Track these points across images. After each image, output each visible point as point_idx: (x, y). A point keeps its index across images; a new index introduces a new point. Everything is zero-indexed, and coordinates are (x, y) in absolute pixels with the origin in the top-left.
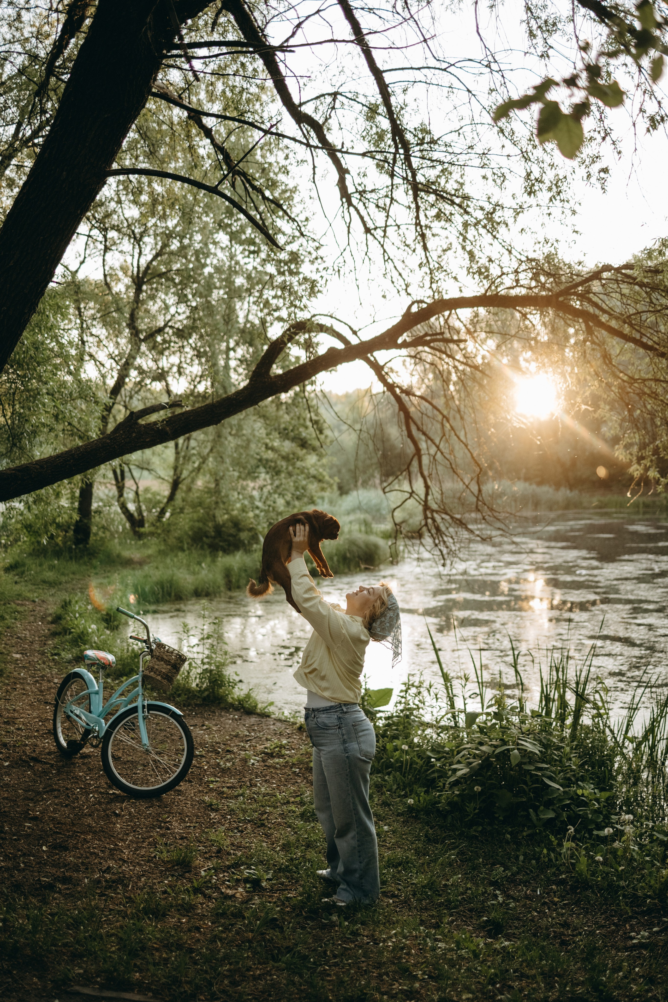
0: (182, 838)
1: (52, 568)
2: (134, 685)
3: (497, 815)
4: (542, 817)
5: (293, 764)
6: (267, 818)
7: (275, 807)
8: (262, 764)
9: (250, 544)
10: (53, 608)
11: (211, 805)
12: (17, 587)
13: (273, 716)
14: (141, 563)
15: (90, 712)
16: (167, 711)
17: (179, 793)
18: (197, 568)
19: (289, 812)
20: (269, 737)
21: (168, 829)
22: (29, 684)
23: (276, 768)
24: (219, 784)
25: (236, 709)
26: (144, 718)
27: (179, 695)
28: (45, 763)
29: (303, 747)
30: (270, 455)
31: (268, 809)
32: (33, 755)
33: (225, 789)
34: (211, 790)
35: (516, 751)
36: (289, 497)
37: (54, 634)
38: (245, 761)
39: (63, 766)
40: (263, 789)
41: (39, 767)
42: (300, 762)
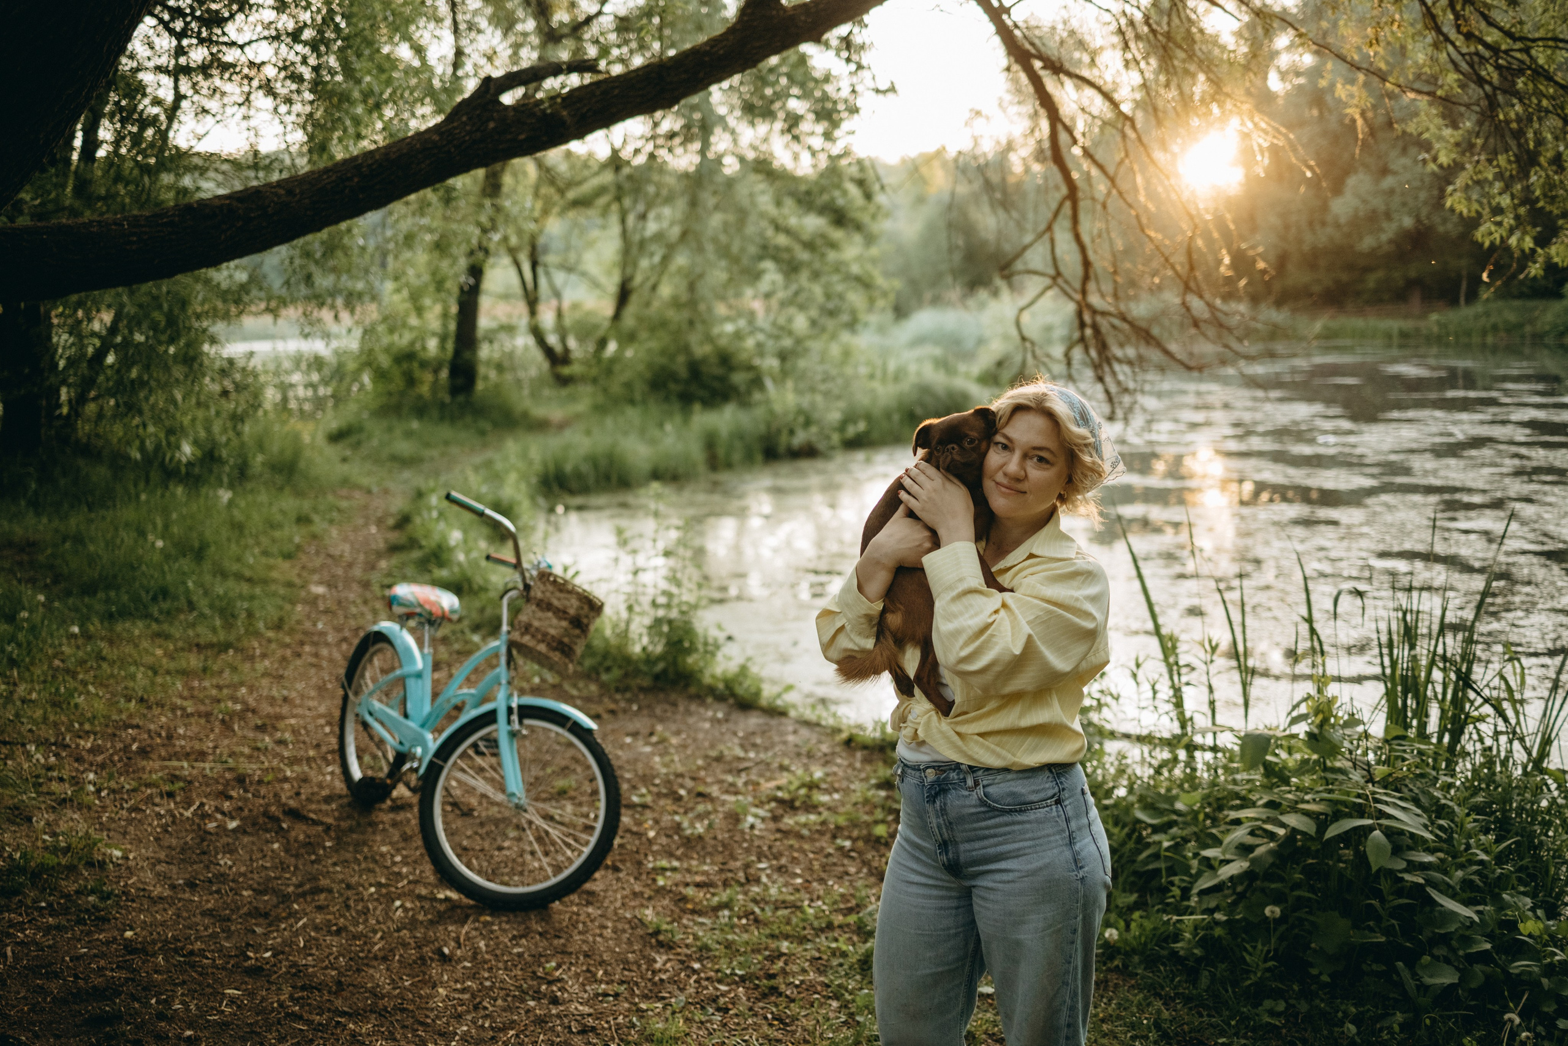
0: (584, 1031)
1: (409, 434)
2: (491, 662)
3: (1314, 972)
4: (1428, 981)
5: (838, 828)
6: (783, 971)
7: (802, 940)
8: (772, 825)
9: (749, 393)
10: (398, 504)
11: (658, 932)
12: (346, 468)
13: (793, 713)
14: (562, 426)
15: (406, 716)
16: (560, 719)
17: (591, 898)
18: (656, 433)
19: (834, 953)
20: (786, 762)
21: (555, 1001)
22: (327, 644)
23: (801, 837)
24: (678, 877)
25: (720, 698)
26: (513, 735)
27: (608, 669)
28: (315, 823)
29: (856, 786)
30: (782, 240)
31: (785, 946)
32: (292, 803)
33: (690, 891)
34: (661, 891)
35: (1377, 833)
36: (814, 313)
37: (394, 549)
38: (734, 818)
39: (351, 830)
40: (773, 891)
41: (300, 832)
42: (854, 824)
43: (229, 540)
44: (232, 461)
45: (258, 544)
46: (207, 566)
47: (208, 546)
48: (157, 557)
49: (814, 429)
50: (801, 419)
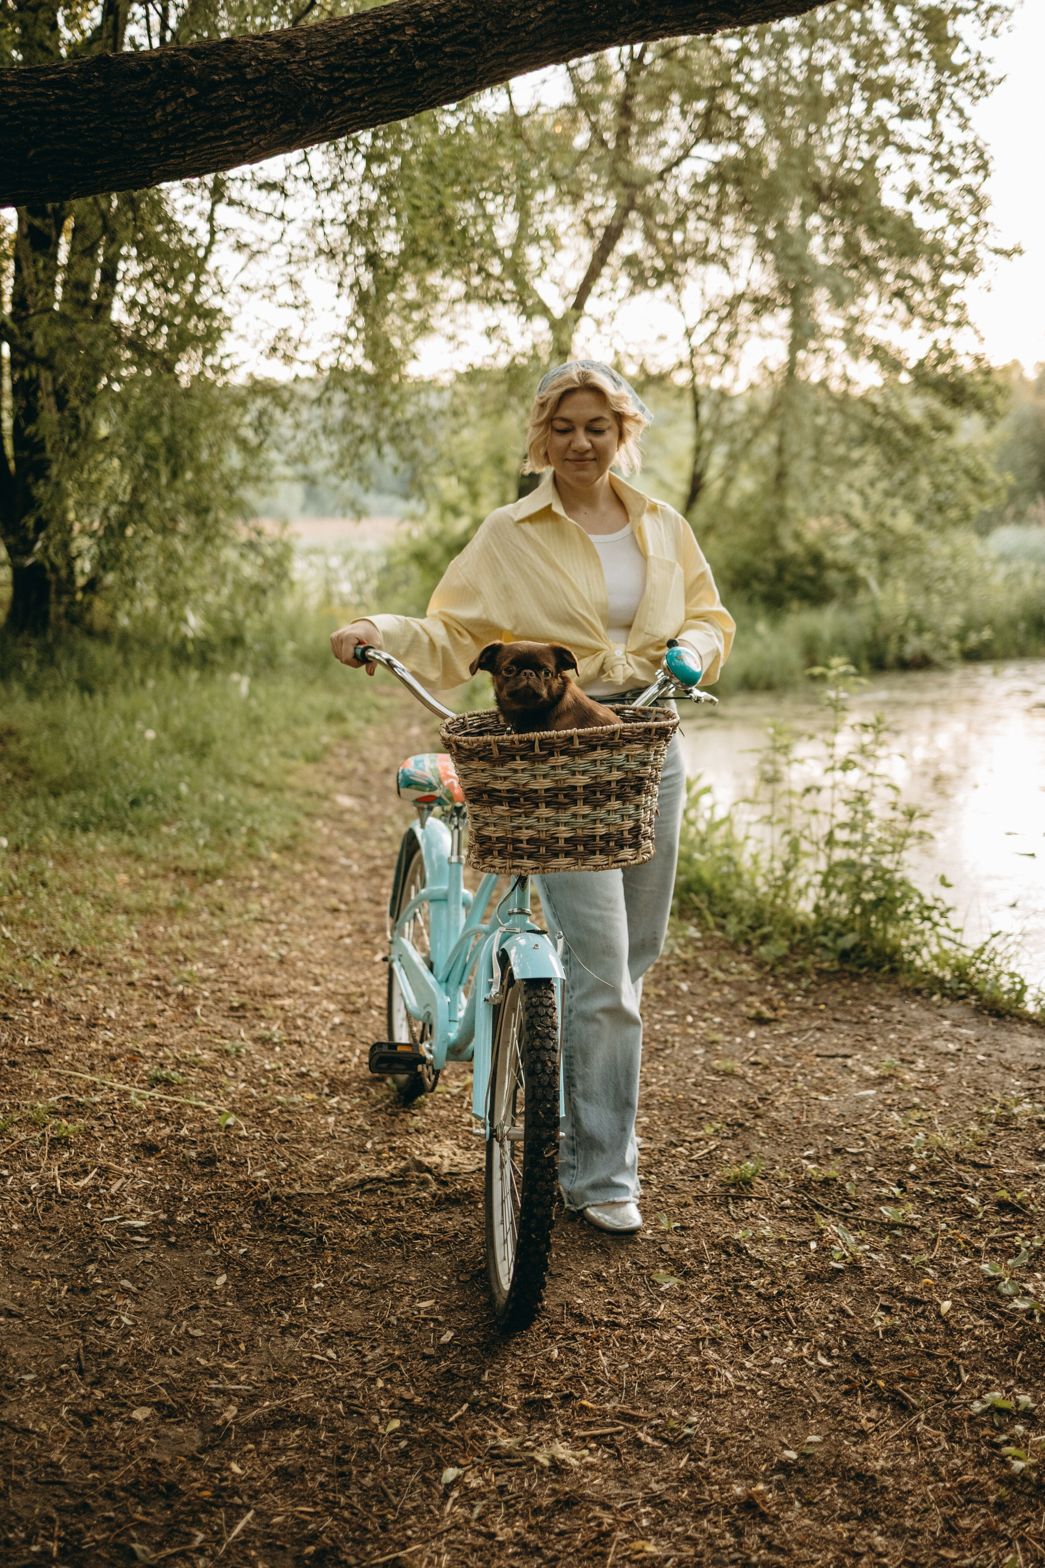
9: (849, 594)
36: (921, 506)
43: (243, 735)
44: (257, 647)
45: (278, 742)
46: (209, 764)
47: (214, 740)
48: (146, 752)
49: (928, 636)
50: (912, 624)
